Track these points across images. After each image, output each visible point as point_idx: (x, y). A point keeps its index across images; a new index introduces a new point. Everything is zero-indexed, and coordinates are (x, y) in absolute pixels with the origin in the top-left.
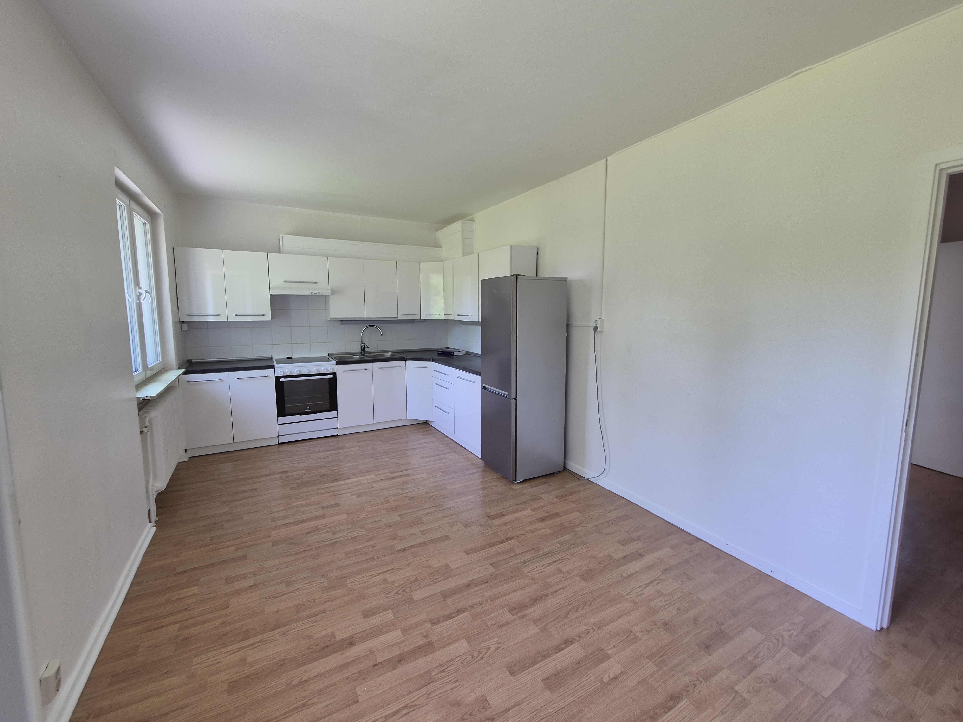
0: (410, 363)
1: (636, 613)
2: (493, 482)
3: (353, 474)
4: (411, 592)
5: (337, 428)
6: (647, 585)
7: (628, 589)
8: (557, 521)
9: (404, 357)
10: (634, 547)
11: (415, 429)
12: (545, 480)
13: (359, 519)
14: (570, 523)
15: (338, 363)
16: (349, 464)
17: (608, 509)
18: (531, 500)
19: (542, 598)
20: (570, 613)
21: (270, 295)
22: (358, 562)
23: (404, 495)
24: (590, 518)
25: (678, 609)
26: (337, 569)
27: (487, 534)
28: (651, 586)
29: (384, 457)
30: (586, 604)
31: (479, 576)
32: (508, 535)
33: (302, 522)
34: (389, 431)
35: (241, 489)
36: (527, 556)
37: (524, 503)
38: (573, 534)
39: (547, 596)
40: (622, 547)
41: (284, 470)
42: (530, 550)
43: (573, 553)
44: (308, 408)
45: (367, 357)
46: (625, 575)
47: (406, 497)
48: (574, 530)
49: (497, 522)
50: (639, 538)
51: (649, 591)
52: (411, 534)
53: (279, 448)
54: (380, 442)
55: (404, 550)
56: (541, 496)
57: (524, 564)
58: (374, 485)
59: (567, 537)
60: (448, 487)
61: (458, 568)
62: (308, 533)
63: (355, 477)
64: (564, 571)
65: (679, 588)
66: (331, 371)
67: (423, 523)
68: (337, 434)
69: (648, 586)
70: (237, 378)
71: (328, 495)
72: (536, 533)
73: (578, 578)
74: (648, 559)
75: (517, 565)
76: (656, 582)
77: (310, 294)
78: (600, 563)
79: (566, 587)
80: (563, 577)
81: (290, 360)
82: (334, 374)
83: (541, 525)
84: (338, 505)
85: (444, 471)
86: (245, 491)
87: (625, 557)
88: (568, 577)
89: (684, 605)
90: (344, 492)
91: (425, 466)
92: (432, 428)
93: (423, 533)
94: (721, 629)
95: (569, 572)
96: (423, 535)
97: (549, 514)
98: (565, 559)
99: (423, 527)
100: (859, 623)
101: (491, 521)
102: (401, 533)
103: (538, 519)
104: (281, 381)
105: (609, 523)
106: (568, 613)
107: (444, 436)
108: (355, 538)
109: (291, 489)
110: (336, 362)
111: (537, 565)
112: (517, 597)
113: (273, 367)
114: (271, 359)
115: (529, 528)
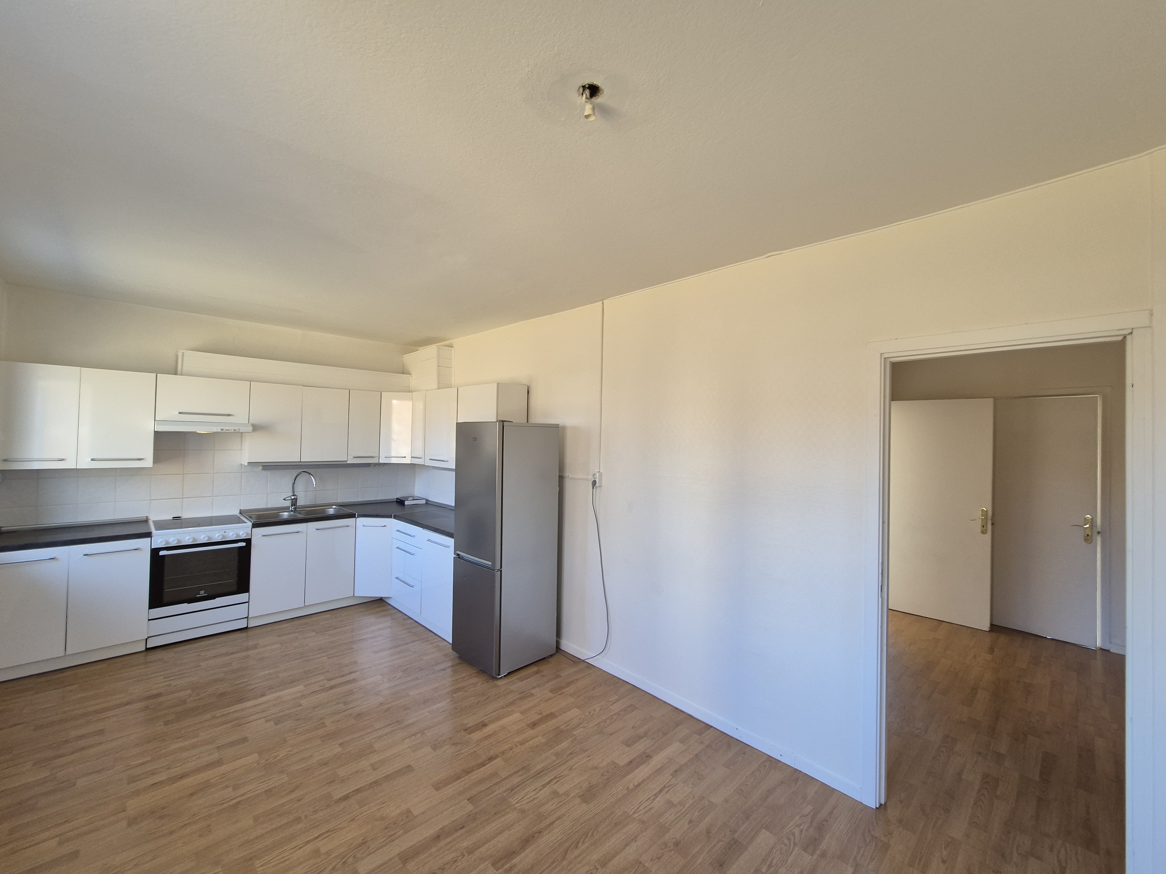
0: (361, 521)
1: (644, 836)
2: (471, 678)
3: (271, 688)
4: (356, 862)
5: (247, 618)
6: (656, 795)
7: (635, 805)
8: (552, 724)
9: (355, 513)
10: (640, 747)
11: (365, 610)
12: (537, 669)
13: (278, 758)
14: (568, 726)
15: (255, 525)
16: (263, 673)
17: (611, 700)
18: (520, 699)
19: (534, 836)
20: (569, 851)
21: (154, 431)
22: (276, 829)
23: (348, 712)
24: (591, 714)
25: (690, 822)
26: (240, 846)
27: (463, 756)
28: (660, 796)
29: (319, 656)
30: (587, 835)
31: (452, 820)
32: (492, 753)
33: (182, 777)
34: (327, 616)
35: (73, 733)
36: (516, 780)
37: (512, 703)
38: (571, 739)
39: (540, 832)
40: (627, 749)
41: (155, 692)
42: (519, 771)
43: (571, 766)
44: (202, 592)
45: (299, 513)
46: (631, 786)
47: (350, 715)
48: (573, 734)
49: (476, 736)
50: (646, 734)
51: (660, 801)
52: (357, 772)
53: (146, 656)
54: (314, 634)
55: (346, 798)
56: (532, 692)
57: (512, 791)
58: (302, 702)
59: (565, 745)
60: (411, 693)
61: (423, 813)
62: (192, 795)
63: (273, 693)
64: (561, 793)
65: (690, 792)
66: (243, 537)
67: (375, 751)
68: (246, 626)
69: (656, 797)
70: (84, 555)
71: (229, 725)
72: (527, 745)
73: (578, 800)
74: (657, 761)
75: (503, 794)
76: (666, 790)
77: (219, 430)
78: (602, 775)
79: (564, 815)
80: (560, 802)
81: (177, 522)
82: (248, 541)
83: (531, 732)
84: (245, 740)
85: (405, 670)
86: (81, 737)
87: (631, 762)
88: (566, 800)
89: (696, 814)
90: (255, 717)
91: (379, 664)
92: (390, 607)
93: (374, 767)
94: (734, 839)
95: (567, 794)
96: (374, 770)
97: (542, 716)
98: (562, 776)
99: (375, 758)
100: (861, 802)
101: (469, 736)
102: (342, 772)
103: (528, 725)
104: (160, 555)
105: (612, 718)
106: (566, 853)
107: (407, 617)
108: (270, 790)
109: (166, 723)
110: (253, 524)
111: (527, 791)
112: (502, 842)
113: (149, 535)
114: (146, 521)
115: (517, 739)
